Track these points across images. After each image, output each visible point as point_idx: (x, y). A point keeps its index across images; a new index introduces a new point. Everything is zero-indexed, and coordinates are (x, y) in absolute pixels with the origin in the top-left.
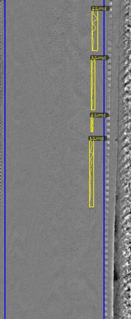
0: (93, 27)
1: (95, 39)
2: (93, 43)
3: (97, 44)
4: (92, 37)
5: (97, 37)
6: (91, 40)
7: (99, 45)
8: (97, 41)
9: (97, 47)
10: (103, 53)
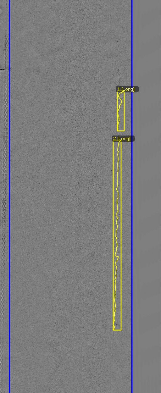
0: (118, 101)
1: (121, 117)
2: (118, 121)
3: (123, 123)
4: (117, 114)
5: (123, 114)
6: (116, 117)
7: (126, 123)
8: (123, 118)
9: (123, 125)
10: (131, 133)
